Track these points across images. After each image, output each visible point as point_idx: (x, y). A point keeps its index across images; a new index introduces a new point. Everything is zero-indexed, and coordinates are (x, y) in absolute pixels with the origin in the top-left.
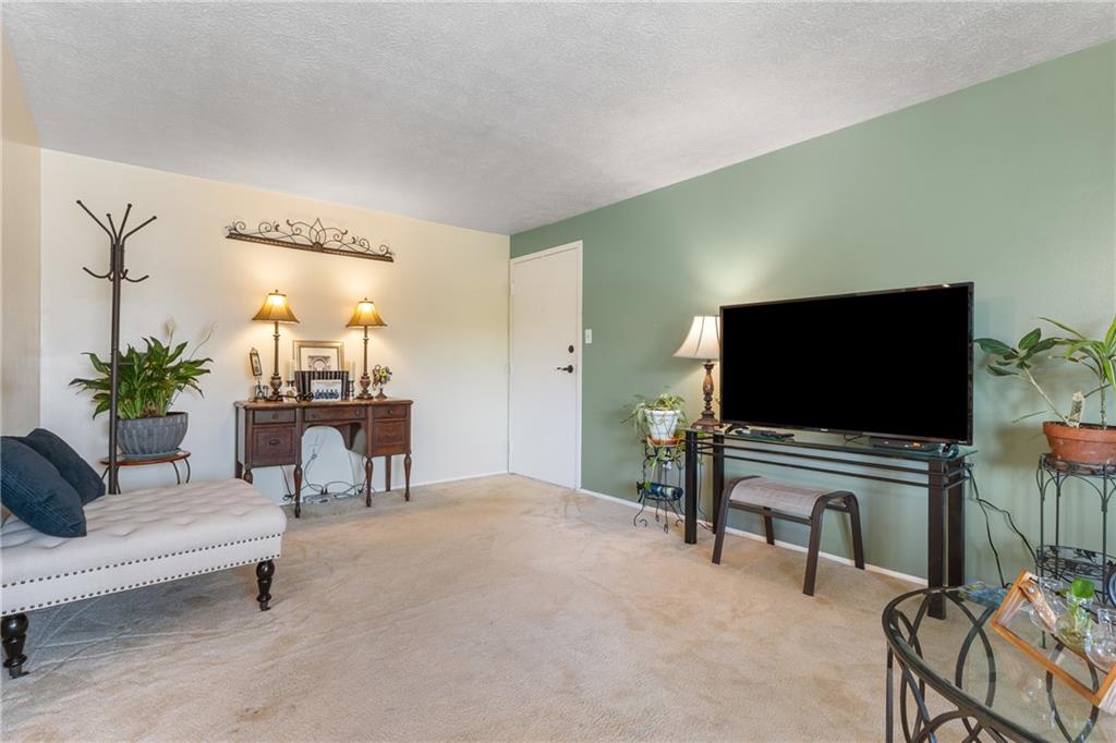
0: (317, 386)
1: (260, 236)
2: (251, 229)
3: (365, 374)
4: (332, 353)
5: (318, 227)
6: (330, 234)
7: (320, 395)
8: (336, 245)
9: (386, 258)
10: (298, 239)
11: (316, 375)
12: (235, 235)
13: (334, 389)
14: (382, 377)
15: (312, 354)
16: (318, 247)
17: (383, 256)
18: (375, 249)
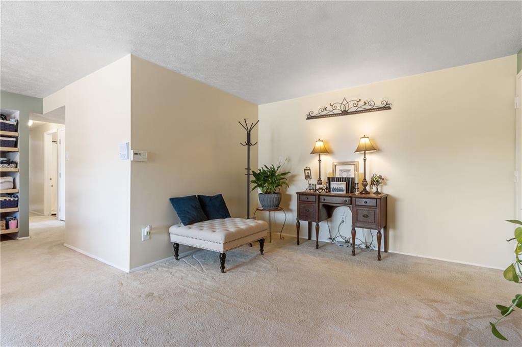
0: (334, 185)
1: (319, 115)
2: (316, 113)
3: (365, 179)
4: (352, 168)
5: (345, 102)
6: (351, 104)
7: (335, 190)
8: (354, 109)
9: (387, 107)
10: (336, 112)
11: (335, 179)
12: (310, 117)
13: (341, 187)
14: (377, 181)
15: (341, 169)
16: (345, 113)
17: (384, 107)
18: (379, 104)
